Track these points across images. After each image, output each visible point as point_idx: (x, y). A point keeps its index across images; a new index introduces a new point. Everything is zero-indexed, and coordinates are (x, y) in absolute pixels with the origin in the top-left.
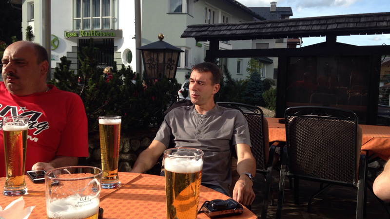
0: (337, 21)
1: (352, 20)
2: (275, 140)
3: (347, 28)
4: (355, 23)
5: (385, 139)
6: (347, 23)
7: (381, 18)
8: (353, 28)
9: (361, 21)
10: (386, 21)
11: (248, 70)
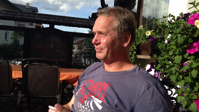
0: (54, 18)
1: (61, 18)
2: (17, 77)
3: (59, 22)
4: (62, 20)
5: (71, 74)
6: (59, 19)
7: (74, 20)
8: (61, 22)
9: (65, 19)
10: (75, 21)
11: (12, 38)
